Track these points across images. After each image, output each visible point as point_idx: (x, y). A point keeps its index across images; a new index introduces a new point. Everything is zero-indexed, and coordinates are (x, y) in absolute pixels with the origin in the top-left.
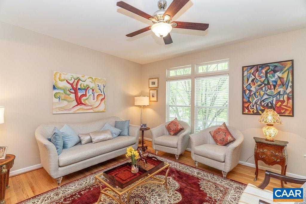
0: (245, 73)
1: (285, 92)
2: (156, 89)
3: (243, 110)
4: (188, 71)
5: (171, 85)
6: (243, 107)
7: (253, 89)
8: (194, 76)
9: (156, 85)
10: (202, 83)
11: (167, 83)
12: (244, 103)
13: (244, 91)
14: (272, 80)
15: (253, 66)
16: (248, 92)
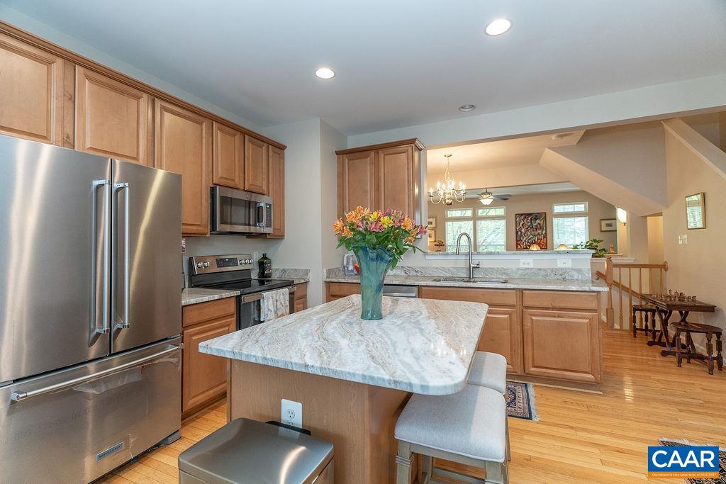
0: (518, 219)
1: (542, 234)
2: (433, 229)
3: (517, 246)
4: (469, 213)
5: (449, 225)
6: (517, 244)
7: (523, 231)
8: (475, 218)
9: (433, 225)
10: (482, 224)
11: (446, 223)
12: (517, 241)
13: (517, 233)
14: (534, 225)
15: (523, 214)
16: (519, 233)
